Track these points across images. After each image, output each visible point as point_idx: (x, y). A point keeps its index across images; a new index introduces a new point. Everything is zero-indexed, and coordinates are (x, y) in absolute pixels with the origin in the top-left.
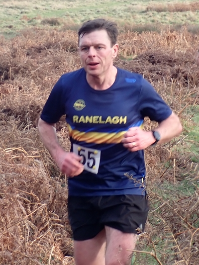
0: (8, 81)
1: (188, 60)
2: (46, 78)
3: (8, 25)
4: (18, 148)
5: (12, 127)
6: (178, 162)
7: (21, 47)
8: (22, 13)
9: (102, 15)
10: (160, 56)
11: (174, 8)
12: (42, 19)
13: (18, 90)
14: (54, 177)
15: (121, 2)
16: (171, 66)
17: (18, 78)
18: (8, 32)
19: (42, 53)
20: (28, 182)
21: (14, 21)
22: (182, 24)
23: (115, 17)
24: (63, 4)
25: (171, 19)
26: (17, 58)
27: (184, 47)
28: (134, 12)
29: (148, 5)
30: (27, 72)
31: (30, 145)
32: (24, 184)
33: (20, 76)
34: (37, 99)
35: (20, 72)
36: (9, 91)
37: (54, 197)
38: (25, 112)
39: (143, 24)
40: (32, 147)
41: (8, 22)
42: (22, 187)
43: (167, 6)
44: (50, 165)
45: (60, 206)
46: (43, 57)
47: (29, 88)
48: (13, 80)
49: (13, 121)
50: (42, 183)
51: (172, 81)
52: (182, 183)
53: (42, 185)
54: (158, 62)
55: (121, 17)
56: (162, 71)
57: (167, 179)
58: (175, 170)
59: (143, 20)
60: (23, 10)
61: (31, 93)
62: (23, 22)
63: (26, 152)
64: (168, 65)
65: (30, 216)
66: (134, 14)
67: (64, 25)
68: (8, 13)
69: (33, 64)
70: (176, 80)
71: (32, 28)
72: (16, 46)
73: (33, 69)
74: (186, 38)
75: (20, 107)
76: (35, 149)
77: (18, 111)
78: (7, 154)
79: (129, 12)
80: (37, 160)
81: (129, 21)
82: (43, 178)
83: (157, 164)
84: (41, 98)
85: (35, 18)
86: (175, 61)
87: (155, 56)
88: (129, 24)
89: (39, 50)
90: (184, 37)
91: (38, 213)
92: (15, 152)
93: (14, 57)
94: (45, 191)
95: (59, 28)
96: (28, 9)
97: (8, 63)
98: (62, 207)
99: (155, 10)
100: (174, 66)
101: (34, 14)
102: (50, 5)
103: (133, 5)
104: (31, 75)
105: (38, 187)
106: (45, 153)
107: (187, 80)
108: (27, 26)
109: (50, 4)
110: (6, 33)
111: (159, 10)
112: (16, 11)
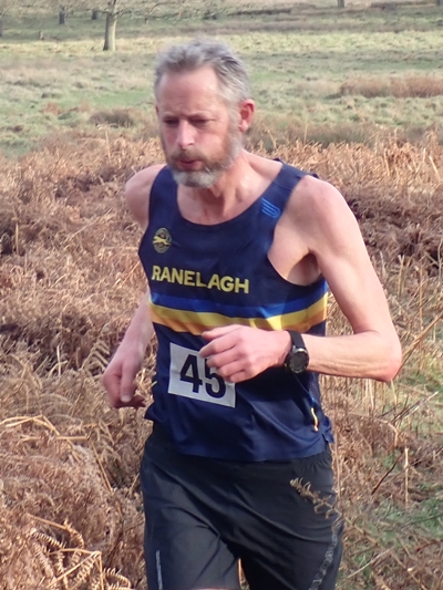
0: (10, 258)
1: (438, 212)
2: (101, 253)
3: (13, 125)
4: (35, 419)
5: (21, 367)
6: (413, 456)
7: (43, 177)
8: (44, 96)
10: (372, 201)
11: (407, 88)
12: (93, 111)
13: (34, 279)
14: (119, 488)
15: (280, 73)
16: (399, 226)
17: (35, 250)
18: (12, 143)
19: (91, 192)
20: (57, 500)
21: (26, 116)
22: (424, 127)
23: (265, 108)
24: (143, 76)
25: (398, 115)
26: (33, 204)
27: (429, 181)
28: (311, 96)
29: (345, 81)
30: (57, 236)
31: (63, 410)
32: (49, 504)
33: (39, 246)
34: (80, 302)
35: (41, 238)
36: (13, 281)
37: (120, 536)
38: (51, 332)
39: (332, 125)
40: (67, 416)
41: (12, 118)
42: (43, 510)
43: (389, 84)
44: (110, 459)
45: (134, 558)
46: (94, 201)
47: (60, 274)
48: (23, 255)
49: (23, 354)
50: (91, 503)
51: (402, 261)
52: (424, 505)
53: (89, 508)
54: (367, 217)
55: (280, 108)
56: (377, 237)
57: (387, 495)
58: (407, 475)
59: (332, 117)
60: (48, 90)
61: (65, 287)
62: (47, 118)
63: (53, 428)
64: (390, 223)
65: (62, 581)
66: (312, 101)
67: (143, 127)
68: (12, 96)
69: (71, 219)
70: (410, 259)
71: (68, 133)
72: (30, 175)
73: (71, 231)
74: (435, 161)
75: (39, 319)
76: (74, 420)
77: (34, 328)
78: (9, 431)
79: (298, 96)
80: (79, 448)
81: (298, 119)
82: (93, 489)
83: (364, 461)
84: (89, 299)
85: (76, 109)
86: (407, 214)
87: (359, 203)
88: (299, 126)
89: (86, 185)
90: (431, 158)
91: (80, 573)
92: (28, 426)
93: (26, 200)
94: (99, 522)
95: (132, 132)
96: (60, 87)
97: (12, 215)
98: (138, 559)
99: (361, 93)
100: (405, 226)
101: (74, 100)
102: (112, 79)
103: (309, 79)
104: (67, 243)
105: (80, 510)
106: (97, 430)
107: (436, 259)
108: (57, 127)
109: (110, 76)
110: (8, 143)
111: (371, 93)
112: (31, 92)
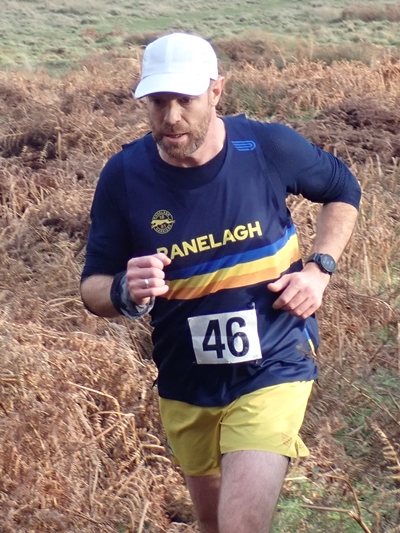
0: (54, 162)
3: (56, 48)
4: (75, 299)
5: (63, 255)
7: (82, 91)
9: (248, 27)
10: (369, 111)
11: (399, 13)
12: (126, 35)
13: (75, 180)
14: (150, 359)
16: (393, 132)
17: (75, 155)
18: (55, 63)
19: (124, 105)
20: (95, 370)
21: (68, 40)
23: (277, 32)
24: (170, 4)
25: (393, 37)
26: (74, 115)
28: (317, 20)
29: (346, 7)
30: (94, 143)
32: (89, 374)
33: (79, 152)
35: (81, 144)
36: (56, 182)
37: (150, 401)
39: (334, 46)
41: (56, 41)
43: (384, 9)
44: (141, 334)
46: (127, 112)
48: (64, 159)
49: (65, 244)
50: (125, 372)
51: (395, 162)
53: (124, 376)
54: (365, 125)
55: (289, 31)
56: (374, 142)
59: (335, 39)
60: (87, 17)
62: (86, 42)
64: (386, 130)
65: (100, 440)
66: (317, 25)
68: (55, 23)
69: (107, 128)
71: (105, 54)
72: (71, 90)
73: (106, 138)
75: (79, 214)
77: (75, 222)
78: (53, 310)
79: (305, 20)
81: (305, 40)
82: (127, 360)
83: (363, 334)
85: (111, 34)
87: (358, 112)
88: (306, 47)
89: (119, 98)
91: (116, 432)
92: (70, 306)
93: (67, 112)
94: (132, 389)
96: (97, 15)
99: (360, 18)
100: (399, 132)
101: (109, 25)
102: (142, 7)
103: (314, 6)
104: (103, 149)
108: (95, 49)
109: (141, 4)
110: (51, 64)
111: (368, 18)
112: (71, 19)
